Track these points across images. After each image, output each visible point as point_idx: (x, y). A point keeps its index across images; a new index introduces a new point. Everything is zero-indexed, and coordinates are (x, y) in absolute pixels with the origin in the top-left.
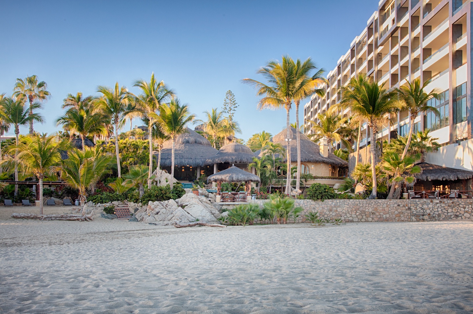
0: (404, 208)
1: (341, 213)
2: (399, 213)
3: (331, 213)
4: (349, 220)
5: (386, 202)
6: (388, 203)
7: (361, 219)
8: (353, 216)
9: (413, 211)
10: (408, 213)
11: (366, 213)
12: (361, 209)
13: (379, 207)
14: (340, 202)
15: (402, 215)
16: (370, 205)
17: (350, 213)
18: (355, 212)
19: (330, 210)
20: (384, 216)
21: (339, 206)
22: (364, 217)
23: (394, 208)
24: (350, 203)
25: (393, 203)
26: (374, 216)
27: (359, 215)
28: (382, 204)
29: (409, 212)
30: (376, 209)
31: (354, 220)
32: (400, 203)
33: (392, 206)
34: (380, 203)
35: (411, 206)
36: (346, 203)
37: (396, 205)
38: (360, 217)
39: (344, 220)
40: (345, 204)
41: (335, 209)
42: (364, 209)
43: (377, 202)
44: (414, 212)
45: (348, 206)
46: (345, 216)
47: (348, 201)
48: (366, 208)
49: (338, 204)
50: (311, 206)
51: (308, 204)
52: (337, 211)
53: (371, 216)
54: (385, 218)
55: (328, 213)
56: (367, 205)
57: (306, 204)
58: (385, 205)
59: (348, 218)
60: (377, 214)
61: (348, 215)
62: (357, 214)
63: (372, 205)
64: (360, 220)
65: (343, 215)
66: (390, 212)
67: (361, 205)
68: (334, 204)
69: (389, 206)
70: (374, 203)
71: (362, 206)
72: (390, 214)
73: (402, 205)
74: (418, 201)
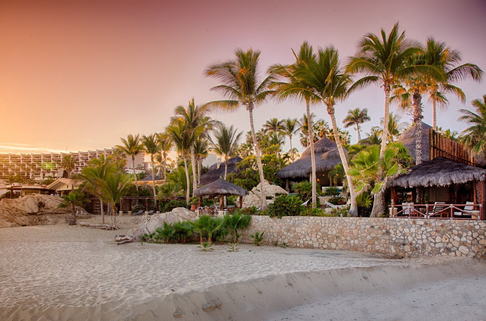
0: (380, 232)
1: (299, 235)
2: (373, 238)
3: (289, 234)
4: (308, 244)
5: (354, 222)
6: (358, 224)
7: (322, 244)
8: (313, 239)
9: (392, 237)
10: (386, 240)
11: (329, 236)
12: (323, 230)
13: (345, 228)
14: (298, 220)
15: (376, 243)
16: (334, 226)
17: (310, 235)
18: (315, 233)
19: (288, 231)
20: (352, 242)
21: (298, 226)
22: (326, 242)
23: (366, 231)
24: (310, 221)
25: (364, 223)
26: (339, 241)
27: (320, 238)
28: (349, 224)
29: (387, 237)
30: (341, 231)
31: (314, 246)
32: (374, 224)
33: (362, 227)
34: (346, 223)
35: (390, 229)
36: (305, 221)
37: (368, 227)
38: (321, 241)
39: (303, 244)
40: (304, 223)
41: (293, 228)
42: (326, 231)
43: (343, 222)
44: (394, 239)
45: (307, 226)
46: (304, 239)
47: (308, 219)
48: (329, 229)
49: (297, 222)
50: (269, 223)
51: (266, 221)
52: (295, 231)
53: (335, 241)
54: (352, 245)
55: (285, 233)
56: (330, 224)
57: (264, 222)
58: (353, 226)
59: (307, 242)
60: (343, 238)
61: (308, 238)
62: (318, 237)
63: (337, 225)
64: (320, 246)
65: (302, 237)
66: (359, 236)
67: (323, 225)
68: (292, 222)
69: (359, 228)
70: (338, 222)
71: (324, 227)
72: (360, 239)
73: (377, 227)
74: (399, 221)
